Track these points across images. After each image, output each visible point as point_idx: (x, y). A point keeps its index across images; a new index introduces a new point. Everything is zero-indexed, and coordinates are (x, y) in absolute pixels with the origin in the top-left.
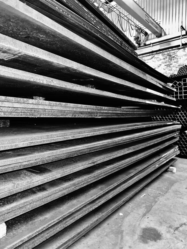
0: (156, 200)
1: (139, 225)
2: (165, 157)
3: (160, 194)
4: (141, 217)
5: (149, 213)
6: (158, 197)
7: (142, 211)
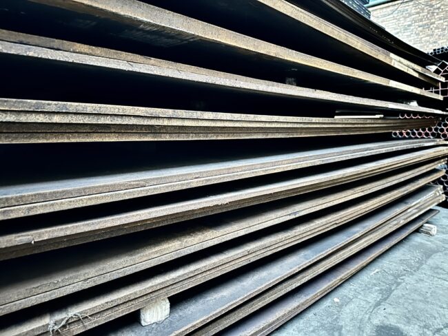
0: (399, 281)
1: (369, 319)
2: (416, 207)
3: (405, 272)
4: (372, 308)
5: (387, 301)
6: (402, 275)
7: (374, 297)
